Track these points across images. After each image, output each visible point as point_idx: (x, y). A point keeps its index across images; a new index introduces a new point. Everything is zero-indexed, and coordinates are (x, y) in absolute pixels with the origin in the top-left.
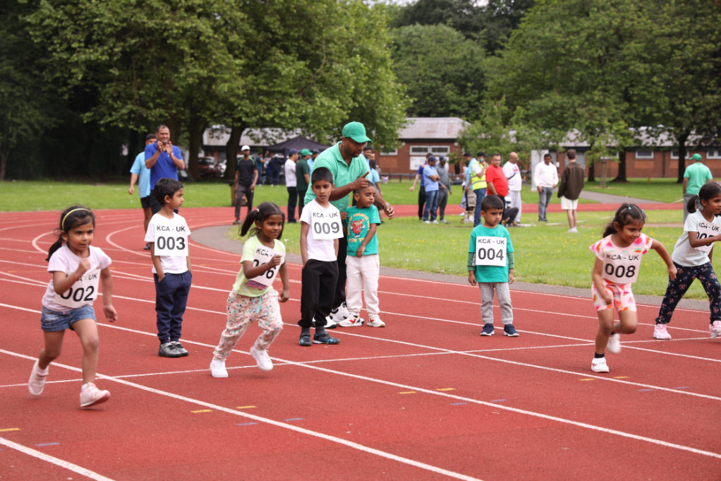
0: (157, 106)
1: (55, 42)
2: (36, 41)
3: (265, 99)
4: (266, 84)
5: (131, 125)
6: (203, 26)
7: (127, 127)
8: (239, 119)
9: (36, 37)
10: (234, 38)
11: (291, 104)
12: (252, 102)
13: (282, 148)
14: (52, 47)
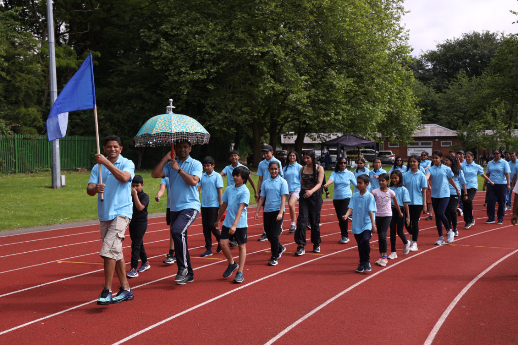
0: (243, 113)
1: (171, 68)
2: (157, 68)
3: (324, 107)
4: (324, 95)
5: (224, 127)
6: (277, 50)
7: (221, 129)
8: (305, 122)
9: (157, 65)
10: (300, 59)
11: (343, 110)
12: (314, 108)
13: (335, 143)
14: (168, 72)
